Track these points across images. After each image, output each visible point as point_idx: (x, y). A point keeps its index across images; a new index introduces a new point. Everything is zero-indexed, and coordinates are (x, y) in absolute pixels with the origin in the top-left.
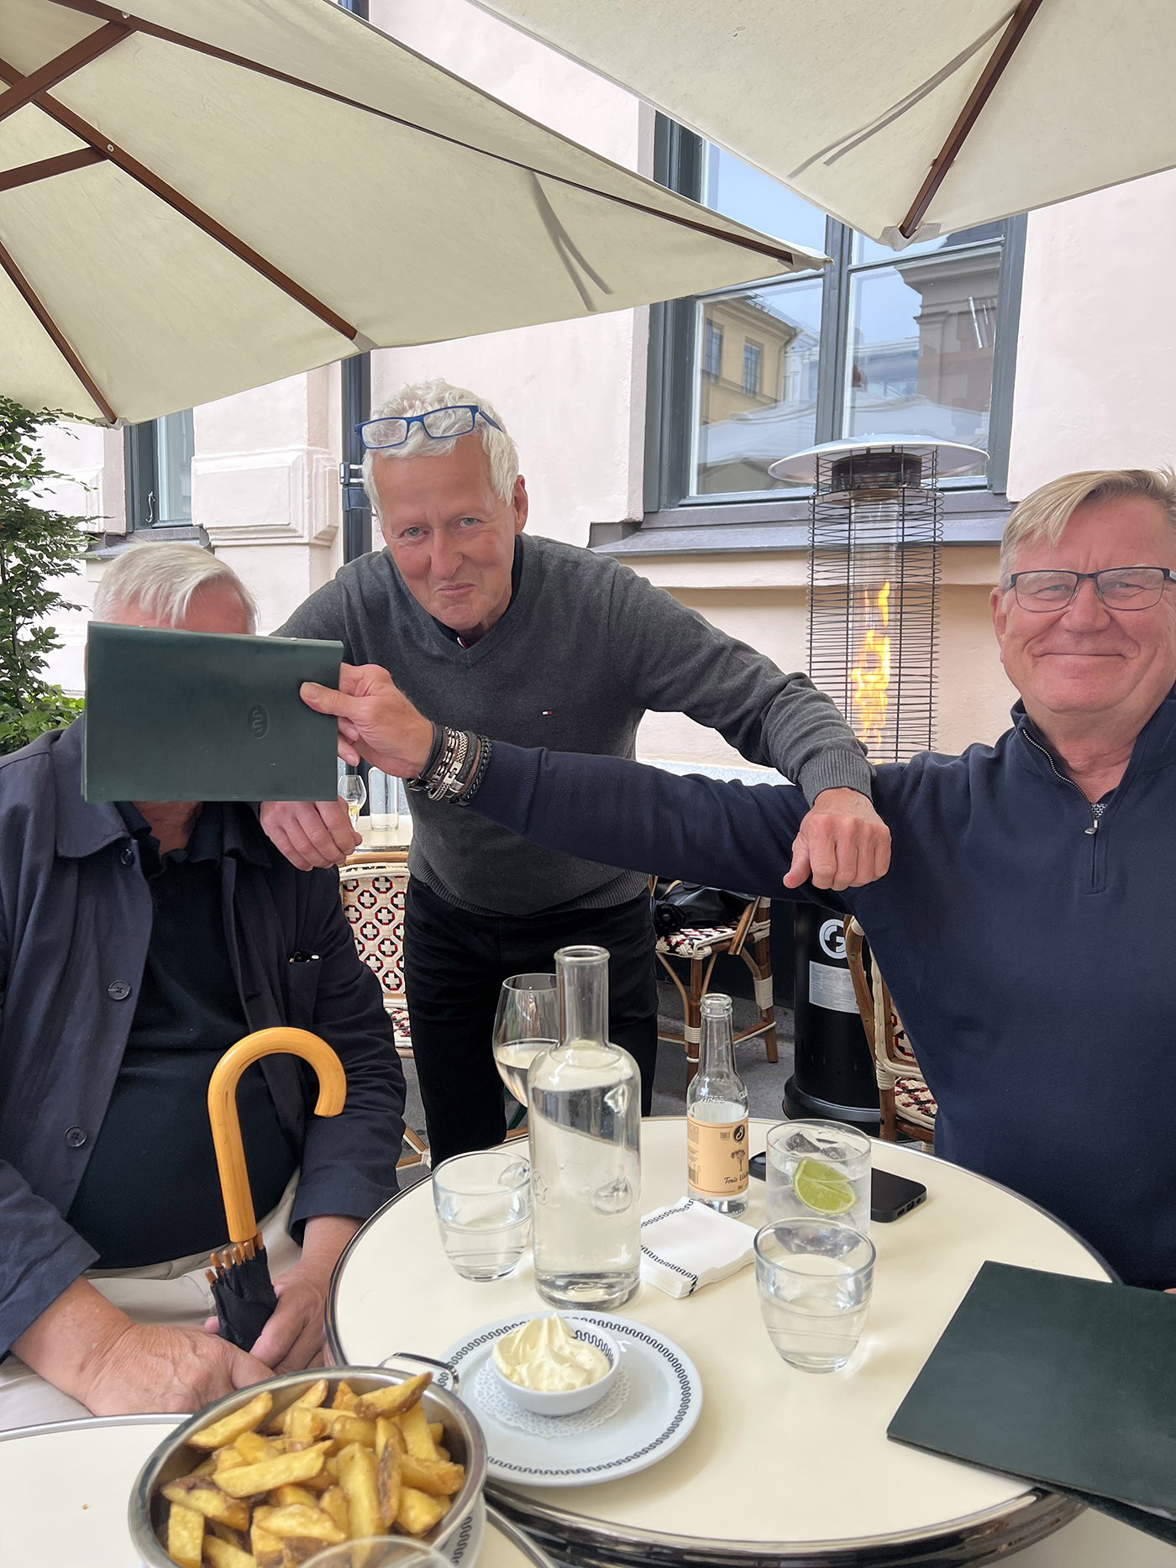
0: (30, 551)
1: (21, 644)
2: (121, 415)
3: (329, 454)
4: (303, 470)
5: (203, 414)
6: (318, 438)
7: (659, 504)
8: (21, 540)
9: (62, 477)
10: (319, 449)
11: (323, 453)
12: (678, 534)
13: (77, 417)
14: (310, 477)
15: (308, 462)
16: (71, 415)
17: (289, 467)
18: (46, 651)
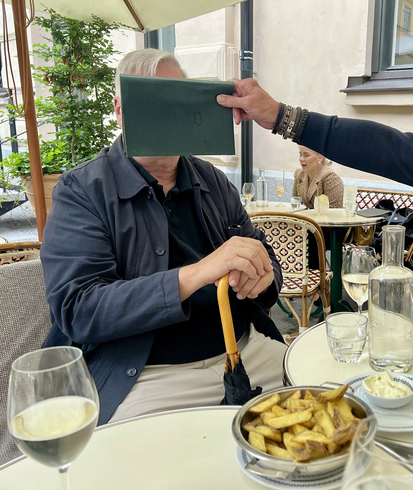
0: (108, 86)
1: (105, 127)
2: (146, 26)
3: (234, 46)
4: (223, 53)
5: (180, 27)
6: (230, 39)
7: (378, 69)
8: (103, 81)
9: (121, 54)
10: (230, 44)
11: (232, 46)
12: (387, 82)
13: (127, 26)
14: (226, 56)
15: (225, 50)
16: (125, 26)
17: (217, 52)
18: (115, 130)
